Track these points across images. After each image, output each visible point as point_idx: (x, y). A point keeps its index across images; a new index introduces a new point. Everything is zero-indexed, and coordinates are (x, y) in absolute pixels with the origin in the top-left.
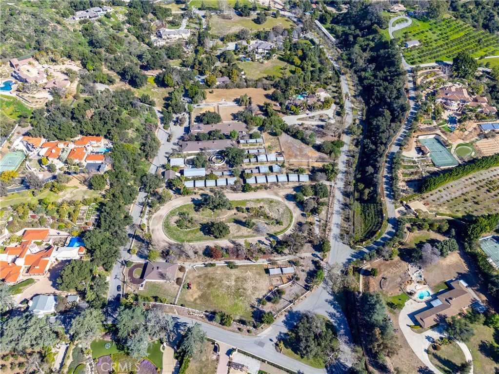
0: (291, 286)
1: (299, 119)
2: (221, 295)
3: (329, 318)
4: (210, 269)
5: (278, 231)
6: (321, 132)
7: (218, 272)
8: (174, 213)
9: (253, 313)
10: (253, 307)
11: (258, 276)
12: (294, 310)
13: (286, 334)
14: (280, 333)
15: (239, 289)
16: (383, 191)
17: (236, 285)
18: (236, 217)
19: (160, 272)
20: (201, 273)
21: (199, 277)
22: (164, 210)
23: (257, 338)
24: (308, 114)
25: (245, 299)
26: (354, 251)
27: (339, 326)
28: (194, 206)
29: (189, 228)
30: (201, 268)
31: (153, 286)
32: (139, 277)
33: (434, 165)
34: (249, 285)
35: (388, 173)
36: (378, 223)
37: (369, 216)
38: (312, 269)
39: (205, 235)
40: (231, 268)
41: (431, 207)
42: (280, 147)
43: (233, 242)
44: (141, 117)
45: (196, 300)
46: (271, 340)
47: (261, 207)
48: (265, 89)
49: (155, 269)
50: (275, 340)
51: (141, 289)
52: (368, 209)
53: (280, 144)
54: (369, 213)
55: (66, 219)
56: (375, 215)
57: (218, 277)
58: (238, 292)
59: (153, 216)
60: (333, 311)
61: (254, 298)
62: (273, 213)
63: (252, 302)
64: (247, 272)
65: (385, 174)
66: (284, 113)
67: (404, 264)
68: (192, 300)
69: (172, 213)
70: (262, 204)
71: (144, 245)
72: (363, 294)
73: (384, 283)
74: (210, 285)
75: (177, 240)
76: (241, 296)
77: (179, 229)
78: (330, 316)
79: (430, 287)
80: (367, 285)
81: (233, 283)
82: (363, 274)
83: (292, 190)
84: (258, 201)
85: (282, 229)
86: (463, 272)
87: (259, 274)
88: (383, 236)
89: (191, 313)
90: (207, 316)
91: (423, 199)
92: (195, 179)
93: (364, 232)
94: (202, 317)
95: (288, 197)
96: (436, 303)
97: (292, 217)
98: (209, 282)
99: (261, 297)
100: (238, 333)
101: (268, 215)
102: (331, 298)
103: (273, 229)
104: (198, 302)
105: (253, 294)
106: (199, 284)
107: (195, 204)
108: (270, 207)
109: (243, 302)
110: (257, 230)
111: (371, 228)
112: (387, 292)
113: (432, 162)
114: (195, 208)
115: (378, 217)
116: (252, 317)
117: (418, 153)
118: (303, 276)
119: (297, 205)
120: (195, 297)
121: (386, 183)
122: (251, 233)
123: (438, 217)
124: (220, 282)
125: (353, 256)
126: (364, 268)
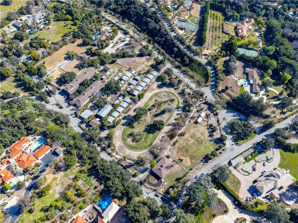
0: (210, 120)
1: (112, 47)
2: (196, 150)
3: (235, 118)
4: (177, 144)
5: (177, 104)
6: (130, 47)
7: (181, 142)
8: (124, 139)
9: (215, 143)
10: (212, 141)
11: (196, 128)
12: (223, 127)
13: (233, 138)
14: (231, 139)
15: (198, 140)
16: (190, 55)
17: (195, 140)
18: (152, 114)
19: (165, 167)
20: (176, 150)
21: (178, 152)
22: (117, 142)
23: (228, 149)
24: (113, 42)
25: (205, 141)
26: (209, 87)
27: (240, 117)
28: (128, 127)
29: (142, 138)
30: (173, 148)
31: (169, 177)
32: (156, 181)
33: (192, 32)
34: (198, 135)
35: (183, 46)
36: (204, 69)
37: (196, 69)
38: (207, 107)
39: (153, 134)
40: (184, 135)
41: (210, 49)
42: (124, 67)
43: (169, 125)
44: (28, 106)
45: (191, 162)
46: (233, 145)
47: (156, 101)
48: (73, 42)
49: (161, 168)
50: (234, 143)
51: (166, 184)
52: (193, 67)
53: (122, 66)
54: (195, 68)
55: (79, 200)
56: (199, 67)
57: (185, 144)
58: (199, 142)
59: (117, 150)
60: (232, 114)
61: (207, 137)
62: (164, 99)
63: (208, 139)
64: (190, 131)
65: (183, 47)
66: (102, 49)
67: (229, 77)
68: (190, 163)
69: (124, 140)
70: (154, 99)
71: (135, 166)
72: (232, 99)
73: (232, 89)
74: (187, 151)
75: (146, 148)
76: (202, 141)
77: (138, 143)
78: (234, 117)
79: (243, 79)
80: (229, 95)
81: (193, 140)
82: (223, 92)
83: (156, 82)
84: (151, 99)
85: (177, 102)
86: (243, 65)
87: (195, 127)
88: (211, 73)
89: (198, 168)
90: (204, 162)
91: (205, 48)
92: (110, 114)
93: (202, 77)
94: (204, 165)
95: (159, 87)
96: (251, 82)
97: (173, 93)
98: (185, 150)
99: (208, 134)
100: (221, 155)
101: (163, 101)
102: (226, 111)
103: (174, 105)
104: (193, 161)
105: (204, 136)
106: (183, 155)
107: (128, 126)
108: (159, 97)
109: (206, 143)
110: (170, 111)
111: (203, 73)
112: (237, 91)
113: (190, 31)
114: (130, 127)
115: (201, 67)
116: (216, 144)
117: (182, 30)
118: (208, 112)
119: (168, 87)
120: (189, 161)
121: (188, 51)
122: (169, 115)
123: (217, 51)
124: (188, 145)
125: (211, 89)
126: (220, 90)
